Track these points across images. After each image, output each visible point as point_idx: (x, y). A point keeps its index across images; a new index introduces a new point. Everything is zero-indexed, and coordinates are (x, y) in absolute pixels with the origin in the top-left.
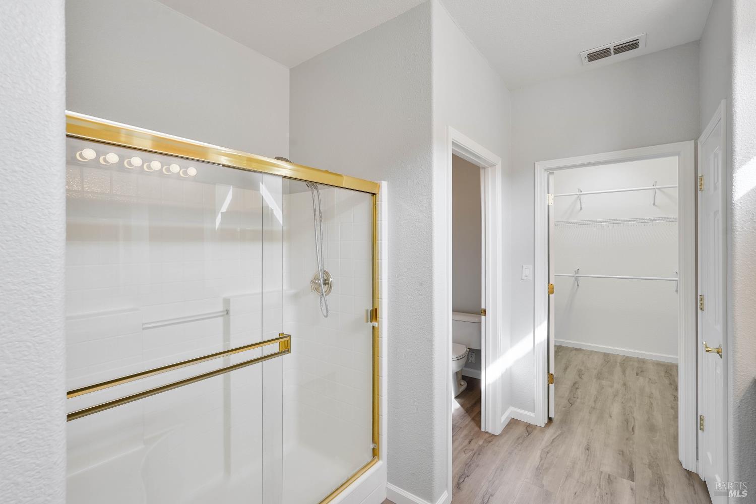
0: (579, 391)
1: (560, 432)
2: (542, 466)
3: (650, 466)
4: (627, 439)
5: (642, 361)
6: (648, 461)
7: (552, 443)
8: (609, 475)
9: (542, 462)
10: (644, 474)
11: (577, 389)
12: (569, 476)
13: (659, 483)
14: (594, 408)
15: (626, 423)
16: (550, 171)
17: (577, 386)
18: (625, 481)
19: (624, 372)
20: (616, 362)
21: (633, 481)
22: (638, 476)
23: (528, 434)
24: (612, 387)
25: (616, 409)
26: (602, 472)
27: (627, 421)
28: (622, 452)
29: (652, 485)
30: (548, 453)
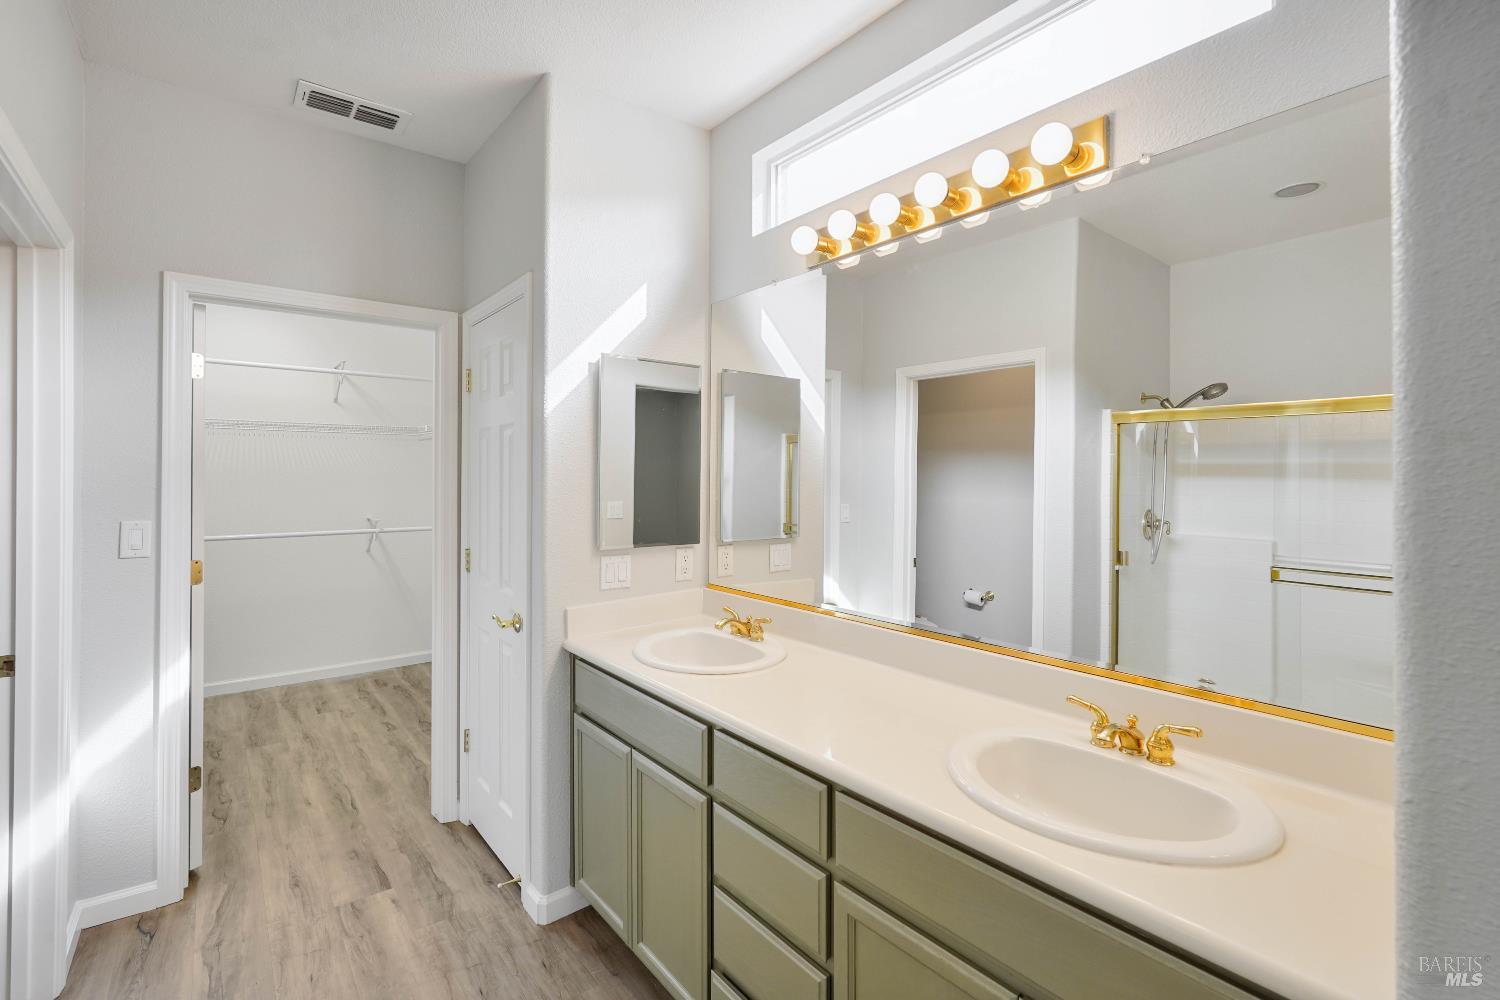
0: (226, 786)
1: (226, 887)
2: (219, 978)
3: (402, 848)
4: (352, 827)
5: (317, 686)
6: (395, 843)
7: (217, 921)
8: (352, 905)
9: (214, 973)
10: (398, 867)
11: (220, 783)
12: (284, 957)
13: (423, 864)
14: (272, 804)
15: (338, 802)
16: (199, 301)
17: (217, 778)
18: (379, 896)
19: (295, 715)
20: (274, 702)
21: (389, 887)
22: (391, 876)
23: (148, 939)
24: (286, 749)
25: (311, 787)
26: (338, 909)
27: (338, 798)
28: (354, 852)
29: (416, 874)
30: (218, 945)
